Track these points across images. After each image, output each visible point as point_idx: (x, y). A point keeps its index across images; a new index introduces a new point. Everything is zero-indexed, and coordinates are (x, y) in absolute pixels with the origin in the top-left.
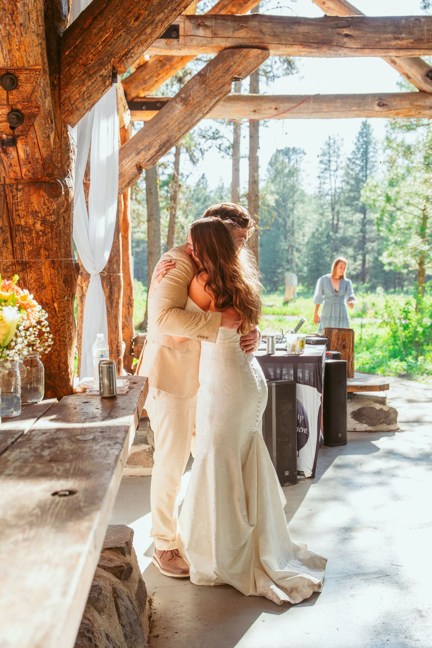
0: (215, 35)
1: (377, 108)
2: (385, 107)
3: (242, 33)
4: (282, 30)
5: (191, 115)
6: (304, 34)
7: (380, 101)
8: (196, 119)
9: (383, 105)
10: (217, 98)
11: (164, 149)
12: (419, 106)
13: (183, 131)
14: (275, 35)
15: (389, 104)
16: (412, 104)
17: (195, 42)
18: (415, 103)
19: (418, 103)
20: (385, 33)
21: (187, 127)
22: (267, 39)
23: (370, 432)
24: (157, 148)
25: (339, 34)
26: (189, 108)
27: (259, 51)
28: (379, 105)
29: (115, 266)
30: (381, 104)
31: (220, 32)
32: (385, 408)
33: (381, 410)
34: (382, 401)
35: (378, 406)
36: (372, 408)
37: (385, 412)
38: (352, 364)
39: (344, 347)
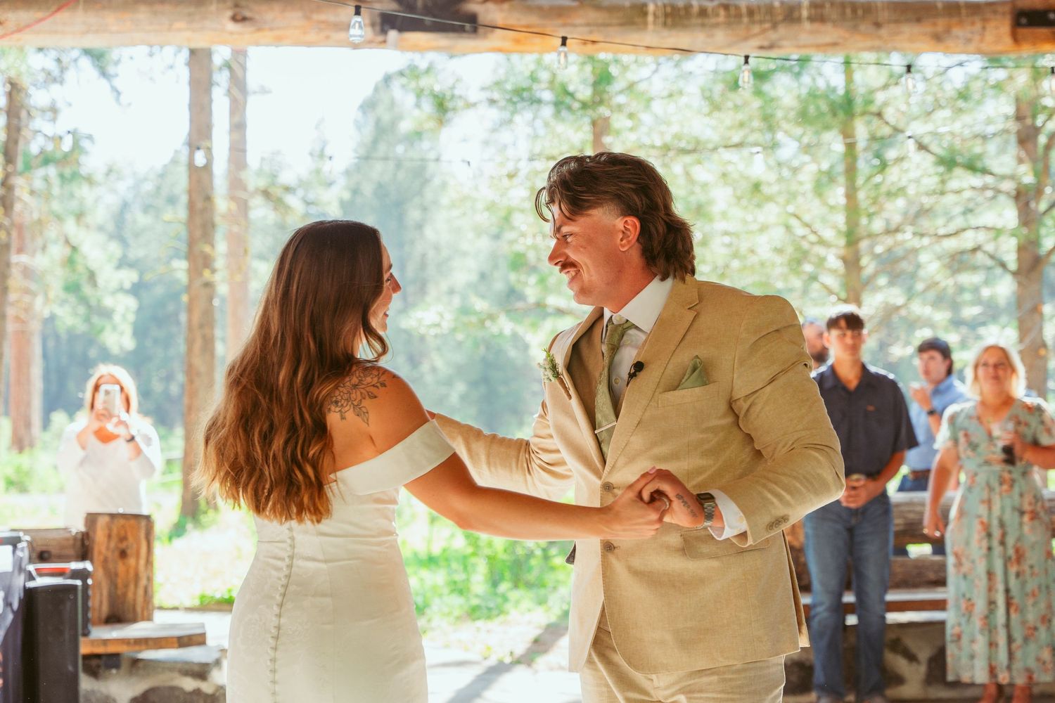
1: (231, 26)
2: (247, 23)
7: (237, 10)
9: (244, 19)
12: (323, 22)
15: (257, 17)
16: (308, 18)
18: (316, 17)
19: (322, 17)
28: (235, 20)
30: (239, 17)
32: (206, 687)
33: (197, 692)
34: (201, 672)
35: (189, 684)
36: (173, 689)
37: (207, 696)
38: (146, 591)
39: (123, 554)
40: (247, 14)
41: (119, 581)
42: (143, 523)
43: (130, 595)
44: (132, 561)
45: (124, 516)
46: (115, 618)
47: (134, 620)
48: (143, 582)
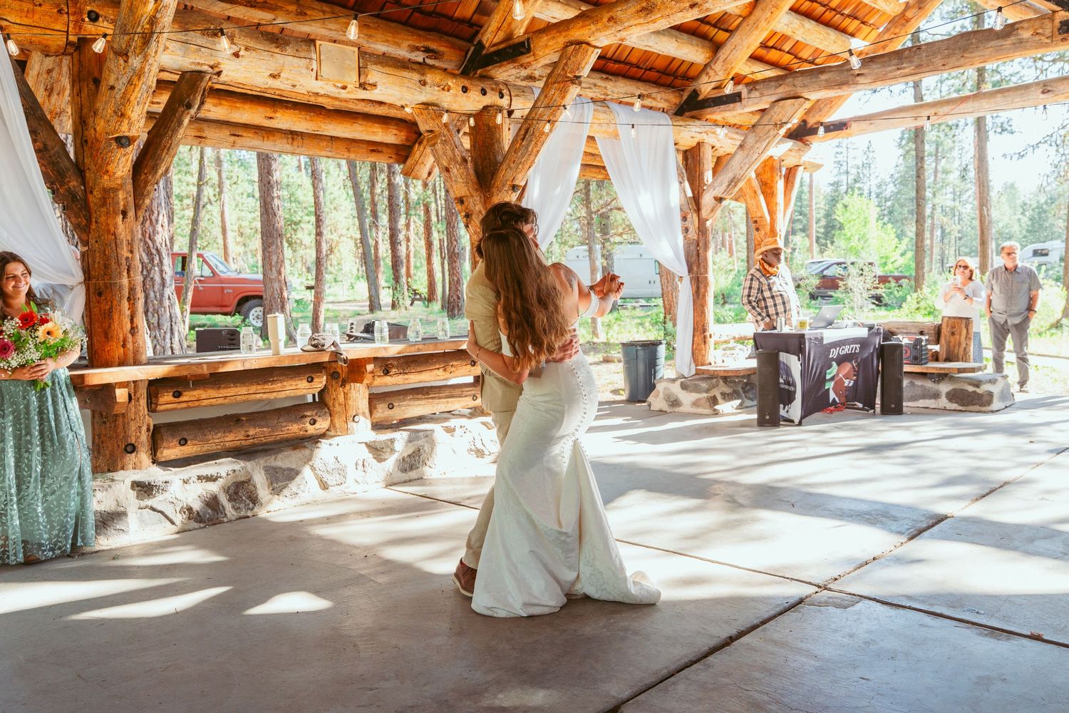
0: (762, 95)
1: (1042, 96)
2: (1050, 93)
3: (781, 90)
4: (809, 81)
5: (747, 156)
6: (826, 81)
7: (1045, 88)
8: (754, 159)
9: (1049, 91)
10: (767, 141)
11: (733, 184)
13: (745, 168)
14: (805, 86)
15: (1055, 89)
17: (750, 103)
20: (889, 66)
21: (747, 166)
22: (799, 91)
23: (959, 411)
24: (727, 184)
25: (852, 75)
26: (746, 152)
27: (793, 100)
28: (1043, 92)
29: (702, 270)
30: (1045, 91)
31: (766, 92)
32: (978, 391)
33: (974, 392)
34: (977, 384)
35: (971, 389)
36: (962, 390)
37: (979, 394)
38: (965, 349)
39: (953, 334)
40: (1050, 89)
41: (952, 345)
42: (964, 321)
43: (956, 351)
44: (957, 337)
45: (954, 318)
46: (948, 360)
47: (958, 361)
48: (964, 345)
